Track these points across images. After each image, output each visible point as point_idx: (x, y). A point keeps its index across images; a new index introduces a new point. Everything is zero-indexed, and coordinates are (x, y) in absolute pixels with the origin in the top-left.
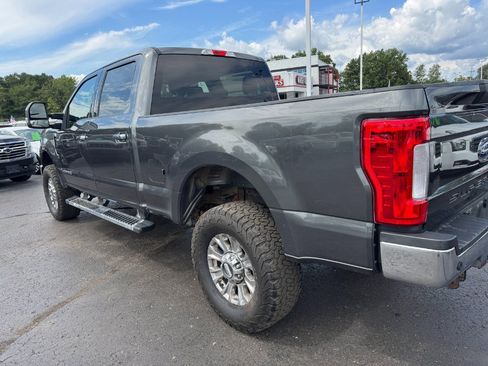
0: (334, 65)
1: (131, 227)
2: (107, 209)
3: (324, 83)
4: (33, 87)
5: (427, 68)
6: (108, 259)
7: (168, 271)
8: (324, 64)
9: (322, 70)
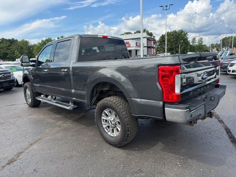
0: (154, 37)
1: (68, 108)
2: (56, 101)
3: (149, 46)
4: (8, 45)
5: (197, 39)
6: (56, 122)
7: (83, 126)
8: (149, 37)
9: (148, 39)
